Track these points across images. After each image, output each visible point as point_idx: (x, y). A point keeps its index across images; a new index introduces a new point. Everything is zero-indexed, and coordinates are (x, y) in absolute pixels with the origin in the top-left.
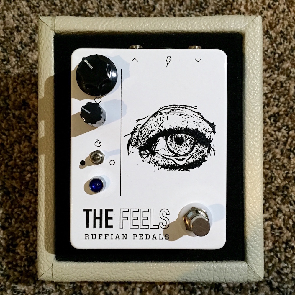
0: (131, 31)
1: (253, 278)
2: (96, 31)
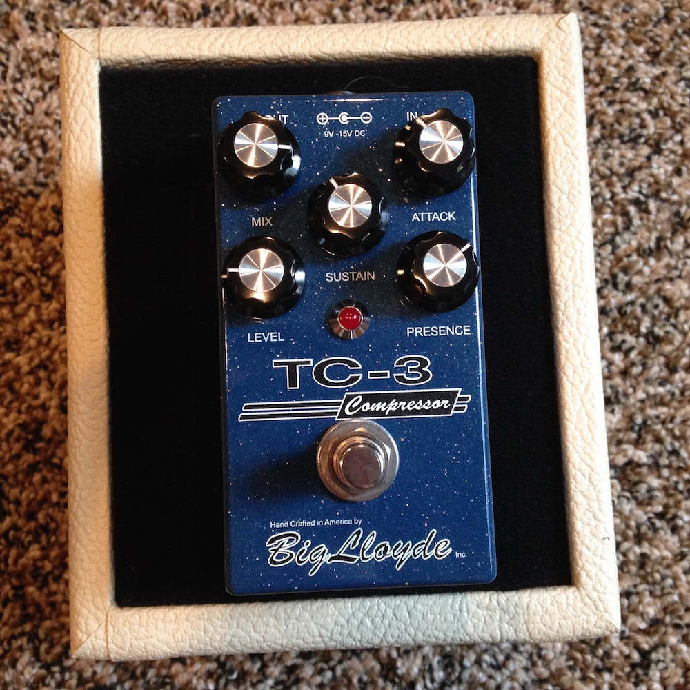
0: (280, 57)
2: (198, 60)
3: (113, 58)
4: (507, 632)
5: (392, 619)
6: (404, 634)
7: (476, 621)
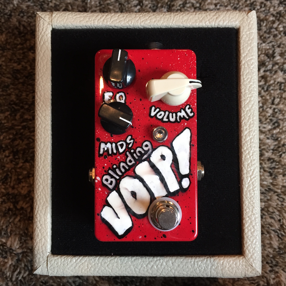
4: (213, 273)
5: (165, 266)
6: (170, 272)
7: (200, 268)
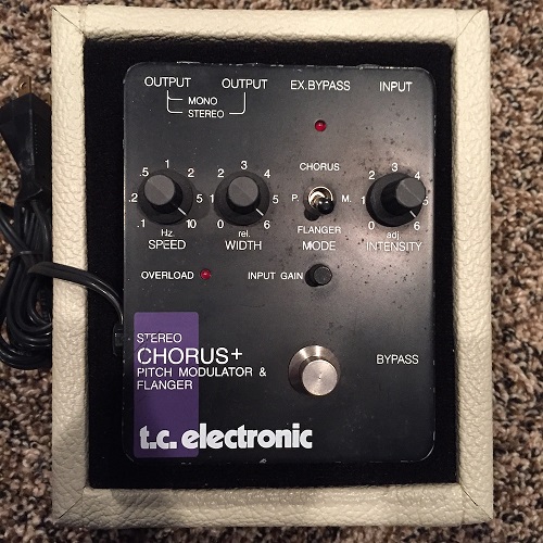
1: (473, 516)
3: (95, 32)
